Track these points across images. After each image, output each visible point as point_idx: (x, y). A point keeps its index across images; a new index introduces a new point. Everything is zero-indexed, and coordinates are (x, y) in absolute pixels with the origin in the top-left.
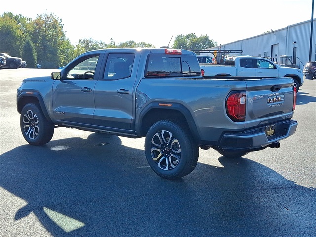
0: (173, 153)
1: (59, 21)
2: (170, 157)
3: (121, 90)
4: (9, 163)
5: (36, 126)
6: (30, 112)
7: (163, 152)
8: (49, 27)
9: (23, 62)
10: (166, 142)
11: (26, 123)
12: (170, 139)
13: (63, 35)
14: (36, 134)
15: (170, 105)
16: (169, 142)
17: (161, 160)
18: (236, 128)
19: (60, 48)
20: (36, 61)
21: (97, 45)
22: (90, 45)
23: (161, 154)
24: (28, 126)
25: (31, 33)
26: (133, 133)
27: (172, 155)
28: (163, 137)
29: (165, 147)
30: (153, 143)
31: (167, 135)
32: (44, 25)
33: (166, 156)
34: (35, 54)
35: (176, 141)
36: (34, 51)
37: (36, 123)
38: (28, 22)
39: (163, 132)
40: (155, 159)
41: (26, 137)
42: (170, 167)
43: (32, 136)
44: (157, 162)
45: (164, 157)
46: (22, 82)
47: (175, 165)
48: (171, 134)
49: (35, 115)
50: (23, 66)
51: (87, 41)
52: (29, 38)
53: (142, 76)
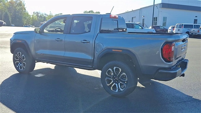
0: (122, 81)
1: (23, 2)
2: (119, 84)
3: (84, 40)
4: (10, 87)
5: (23, 62)
6: (19, 53)
7: (114, 80)
8: (17, 5)
9: (4, 23)
10: (116, 74)
11: (17, 60)
12: (120, 72)
13: (25, 9)
14: (24, 67)
15: (121, 51)
16: (118, 75)
17: (113, 86)
18: (167, 66)
19: (24, 16)
20: (11, 23)
21: (43, 15)
22: (39, 15)
23: (112, 82)
24: (19, 62)
25: (8, 8)
26: (92, 68)
27: (121, 82)
28: (115, 71)
29: (115, 77)
30: (107, 74)
31: (117, 70)
32: (15, 4)
33: (116, 83)
34: (10, 19)
35: (124, 74)
36: (10, 17)
37: (23, 60)
38: (6, 2)
39: (115, 68)
40: (109, 85)
41: (17, 69)
42: (119, 90)
43: (21, 68)
44: (109, 87)
45: (114, 84)
46: (13, 34)
47: (122, 89)
48: (120, 69)
49: (23, 55)
50: (4, 25)
51: (37, 13)
52: (7, 11)
53: (98, 32)
